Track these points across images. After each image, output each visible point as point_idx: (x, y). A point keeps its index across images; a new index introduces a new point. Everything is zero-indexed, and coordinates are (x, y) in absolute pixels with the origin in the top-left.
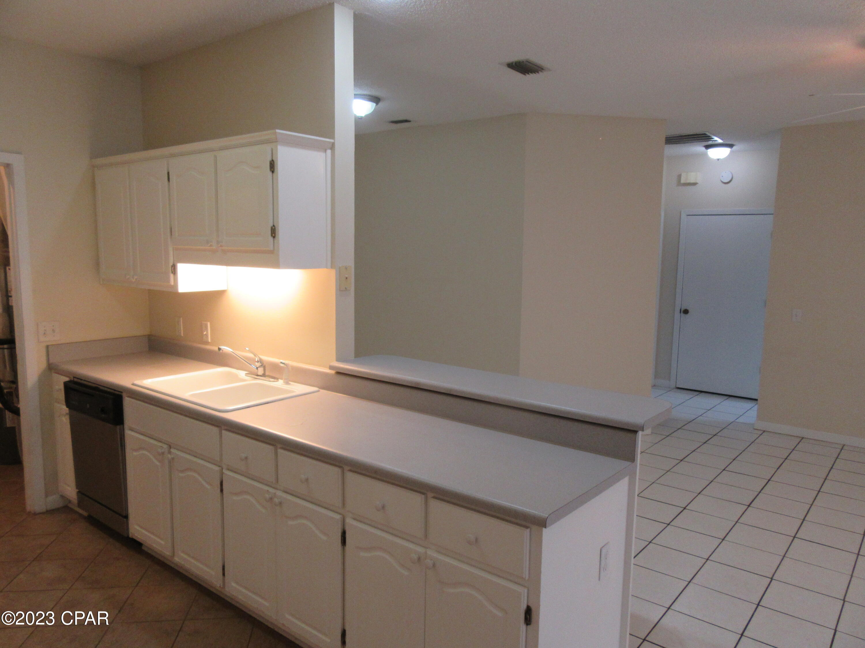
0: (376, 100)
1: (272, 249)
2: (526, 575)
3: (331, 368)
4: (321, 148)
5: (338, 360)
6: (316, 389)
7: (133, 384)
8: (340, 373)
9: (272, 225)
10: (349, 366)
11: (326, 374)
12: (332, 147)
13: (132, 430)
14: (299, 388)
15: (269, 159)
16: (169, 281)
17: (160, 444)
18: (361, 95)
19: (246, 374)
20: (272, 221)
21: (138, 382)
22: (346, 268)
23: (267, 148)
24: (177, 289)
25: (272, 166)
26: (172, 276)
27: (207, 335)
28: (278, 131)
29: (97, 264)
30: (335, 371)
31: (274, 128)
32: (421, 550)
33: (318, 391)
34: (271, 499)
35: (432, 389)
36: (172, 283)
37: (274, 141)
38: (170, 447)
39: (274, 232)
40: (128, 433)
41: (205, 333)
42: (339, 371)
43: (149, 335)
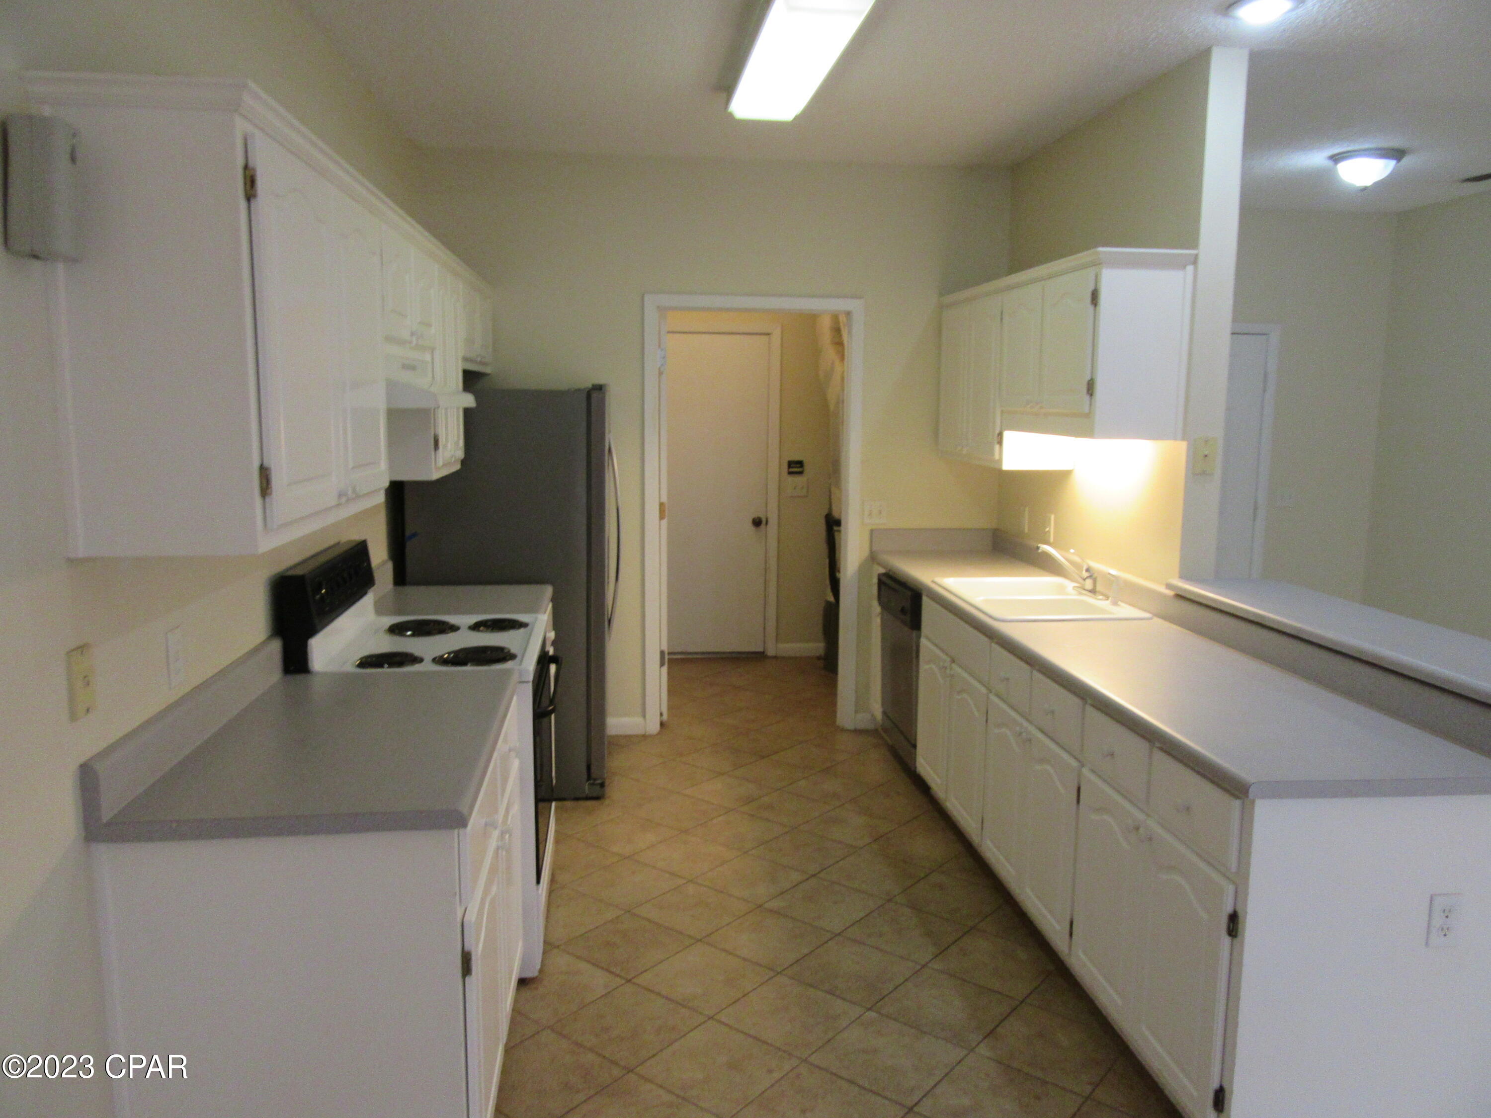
0: (1397, 154)
1: (1086, 410)
2: (1233, 864)
3: (1169, 586)
4: (1179, 264)
5: (1183, 576)
6: (1147, 615)
7: (933, 582)
8: (1181, 597)
9: (1089, 378)
10: (1191, 585)
11: (1160, 595)
12: (1195, 261)
13: (927, 638)
14: (1126, 611)
15: (1092, 288)
16: (993, 454)
17: (944, 657)
18: (1371, 149)
19: (1074, 587)
20: (1088, 372)
21: (938, 580)
22: (1206, 441)
23: (1091, 272)
24: (1001, 465)
25: (1095, 298)
26: (997, 447)
27: (1049, 532)
28: (1100, 249)
29: (936, 434)
30: (1176, 592)
31: (1096, 246)
32: (1140, 816)
33: (1151, 619)
34: (1020, 734)
35: (1315, 640)
36: (997, 457)
37: (1097, 264)
38: (953, 661)
39: (1090, 388)
40: (923, 641)
41: (1047, 529)
42: (1180, 593)
43: (995, 530)
